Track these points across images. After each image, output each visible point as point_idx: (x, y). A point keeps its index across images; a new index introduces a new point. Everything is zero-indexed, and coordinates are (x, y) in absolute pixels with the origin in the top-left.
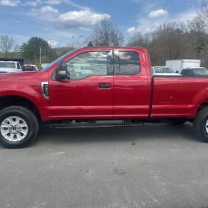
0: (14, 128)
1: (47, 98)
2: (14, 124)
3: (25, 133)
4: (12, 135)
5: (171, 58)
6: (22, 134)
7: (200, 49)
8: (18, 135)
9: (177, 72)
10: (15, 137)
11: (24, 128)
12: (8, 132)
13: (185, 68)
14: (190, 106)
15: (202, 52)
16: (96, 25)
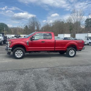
0: (19, 53)
1: (28, 45)
2: (19, 52)
3: (22, 55)
4: (18, 55)
5: (60, 34)
6: (21, 55)
7: (71, 29)
8: (20, 55)
9: (62, 39)
10: (19, 56)
11: (21, 53)
12: (17, 54)
13: (65, 37)
14: (65, 47)
15: (72, 31)
16: (29, 19)
